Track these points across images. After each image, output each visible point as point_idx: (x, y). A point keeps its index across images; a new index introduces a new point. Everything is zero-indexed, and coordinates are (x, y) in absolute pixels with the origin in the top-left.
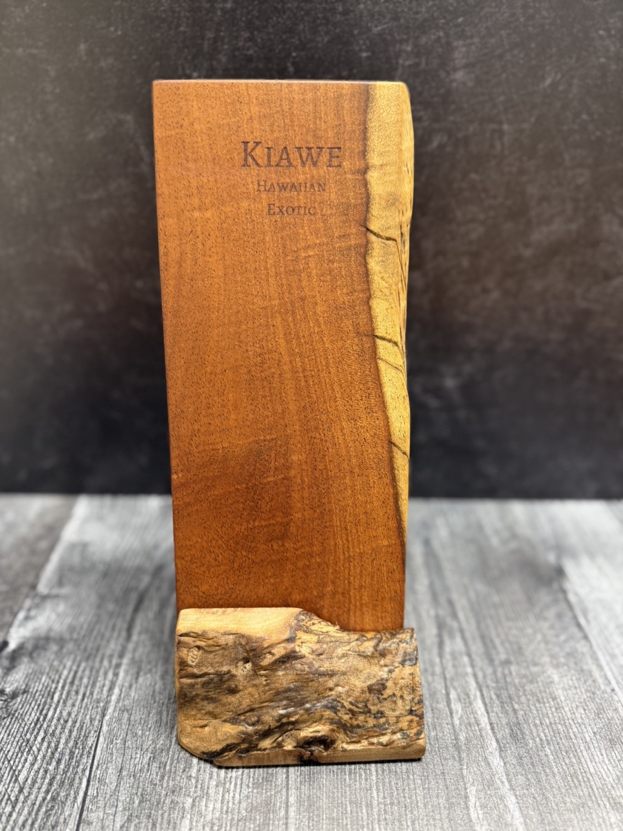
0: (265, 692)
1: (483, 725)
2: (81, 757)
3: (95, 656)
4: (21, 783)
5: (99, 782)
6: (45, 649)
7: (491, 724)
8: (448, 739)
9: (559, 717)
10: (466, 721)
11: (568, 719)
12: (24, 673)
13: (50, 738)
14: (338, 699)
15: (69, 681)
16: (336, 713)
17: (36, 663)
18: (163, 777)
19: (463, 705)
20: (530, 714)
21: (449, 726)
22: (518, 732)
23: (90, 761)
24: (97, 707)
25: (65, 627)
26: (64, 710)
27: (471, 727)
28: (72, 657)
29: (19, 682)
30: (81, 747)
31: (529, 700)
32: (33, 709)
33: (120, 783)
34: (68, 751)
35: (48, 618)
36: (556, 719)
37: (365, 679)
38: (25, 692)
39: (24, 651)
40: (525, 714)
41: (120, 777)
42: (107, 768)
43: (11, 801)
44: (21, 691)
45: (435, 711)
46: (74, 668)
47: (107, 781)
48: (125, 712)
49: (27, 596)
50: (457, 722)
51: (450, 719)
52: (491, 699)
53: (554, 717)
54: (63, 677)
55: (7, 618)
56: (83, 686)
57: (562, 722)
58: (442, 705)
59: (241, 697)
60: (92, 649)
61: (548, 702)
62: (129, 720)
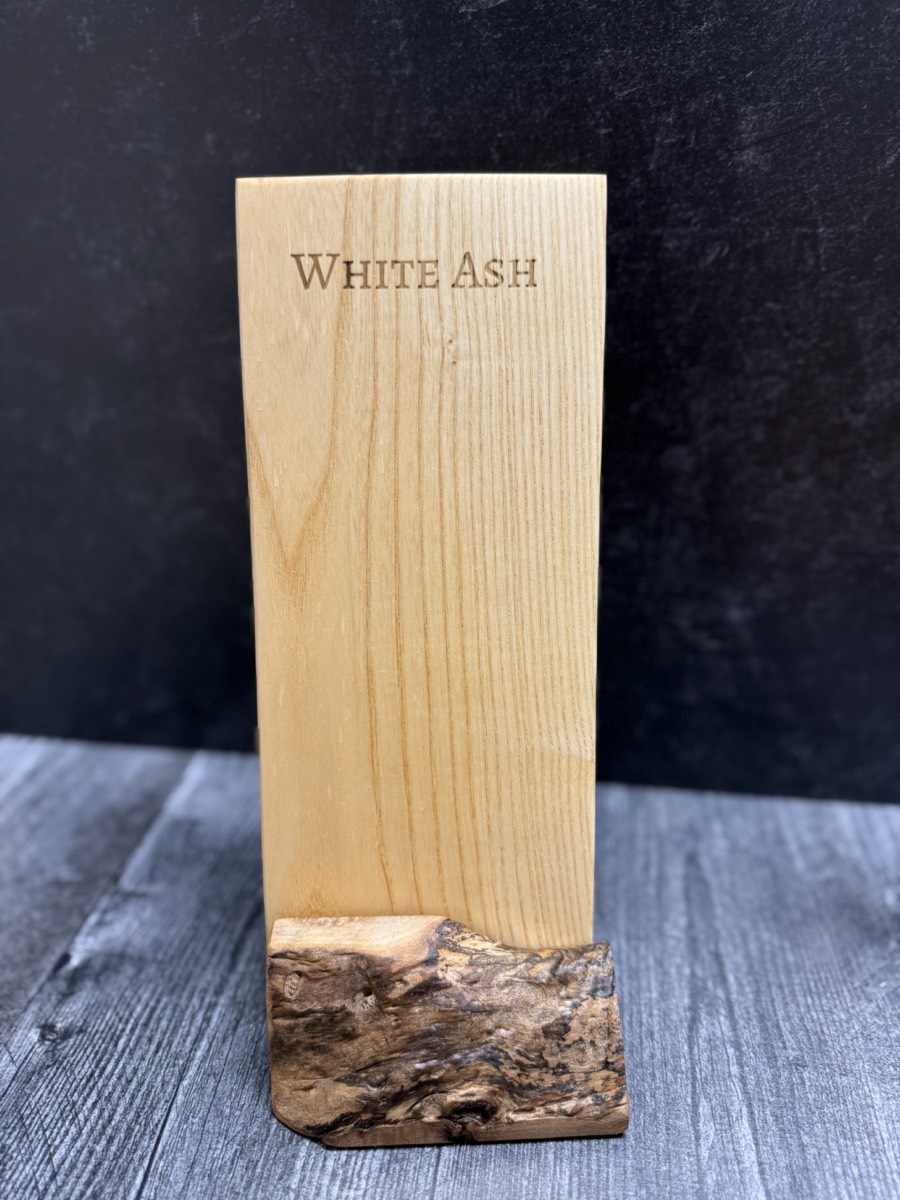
0: (394, 1037)
1: (747, 1164)
2: (141, 1137)
3: (183, 989)
4: (55, 1165)
5: (160, 1179)
6: (117, 971)
7: (760, 1164)
8: (687, 1181)
9: (877, 1167)
10: (720, 1155)
11: (892, 1172)
12: (83, 1004)
13: (104, 1103)
14: (500, 1047)
15: (142, 1021)
16: (497, 1067)
17: (102, 990)
18: (249, 1183)
19: (718, 1127)
20: (828, 1156)
21: (691, 1159)
22: (804, 1183)
23: (153, 1145)
24: (174, 1065)
25: (148, 942)
26: (129, 1063)
27: (726, 1163)
28: (151, 986)
29: (76, 1016)
30: (143, 1123)
31: (827, 1132)
32: (88, 1057)
33: (189, 1184)
34: (125, 1126)
35: (128, 926)
36: (871, 1169)
37: (539, 1017)
38: (81, 1031)
39: (89, 971)
40: (820, 1155)
41: (190, 1176)
42: (174, 1159)
43: (38, 1191)
44: (77, 1030)
45: (672, 1131)
46: (152, 1003)
47: (171, 1179)
48: (212, 1077)
49: (105, 892)
50: (705, 1153)
51: (694, 1147)
52: (765, 1121)
53: (867, 1165)
54: (135, 1015)
55: (74, 921)
56: (159, 1030)
57: (881, 1176)
58: (684, 1123)
59: (361, 1044)
60: (180, 977)
61: (860, 1139)
62: (215, 1090)
